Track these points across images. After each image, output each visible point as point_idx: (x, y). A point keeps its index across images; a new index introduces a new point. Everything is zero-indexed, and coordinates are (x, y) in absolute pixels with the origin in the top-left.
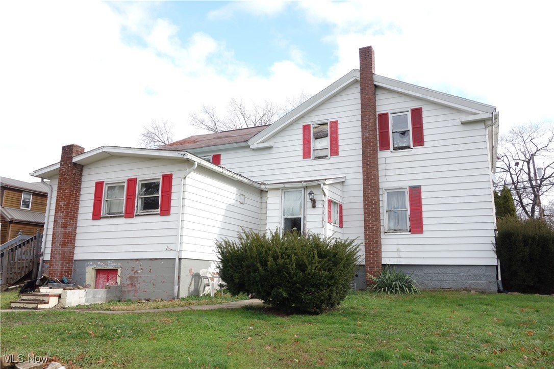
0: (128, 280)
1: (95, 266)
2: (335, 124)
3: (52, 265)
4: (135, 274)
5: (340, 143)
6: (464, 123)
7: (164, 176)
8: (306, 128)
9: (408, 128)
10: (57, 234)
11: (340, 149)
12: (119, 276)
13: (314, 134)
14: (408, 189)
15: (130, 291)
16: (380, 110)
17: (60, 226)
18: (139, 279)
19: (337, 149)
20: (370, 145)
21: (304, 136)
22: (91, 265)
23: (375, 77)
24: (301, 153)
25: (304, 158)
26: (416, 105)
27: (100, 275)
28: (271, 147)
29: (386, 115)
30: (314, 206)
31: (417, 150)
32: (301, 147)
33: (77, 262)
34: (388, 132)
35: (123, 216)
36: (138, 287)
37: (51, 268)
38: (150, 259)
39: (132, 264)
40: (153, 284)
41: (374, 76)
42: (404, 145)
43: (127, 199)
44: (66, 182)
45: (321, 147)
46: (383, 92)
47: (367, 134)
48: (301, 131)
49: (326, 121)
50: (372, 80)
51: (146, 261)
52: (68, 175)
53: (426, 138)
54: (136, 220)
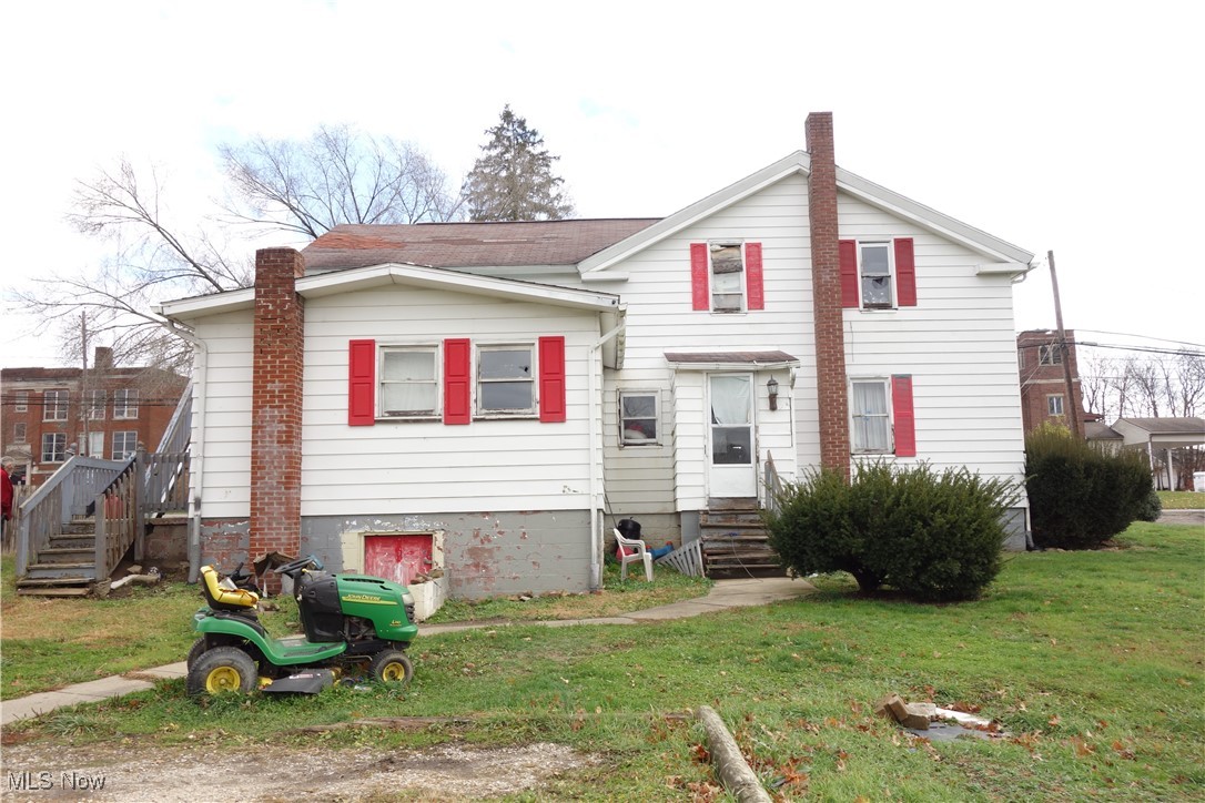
0: (466, 556)
1: (367, 528)
2: (756, 249)
3: (257, 529)
4: (483, 543)
5: (767, 286)
6: (981, 275)
7: (544, 341)
8: (698, 251)
9: (887, 271)
10: (267, 458)
11: (767, 297)
12: (439, 548)
13: (714, 263)
14: (890, 379)
15: (473, 578)
16: (845, 233)
17: (275, 439)
18: (496, 553)
19: (762, 298)
20: (833, 298)
21: (694, 266)
22: (354, 527)
23: (838, 175)
24: (689, 298)
25: (695, 309)
26: (903, 233)
27: (374, 549)
28: (624, 281)
29: (852, 243)
30: (773, 407)
31: (905, 312)
32: (688, 287)
33: (309, 521)
34: (855, 275)
35: (440, 421)
36: (495, 570)
37: (258, 536)
38: (521, 512)
39: (475, 523)
40: (534, 563)
41: (837, 171)
42: (881, 302)
43: (448, 384)
44: (280, 337)
45: (725, 290)
46: (848, 200)
47: (828, 277)
48: (687, 255)
49: (737, 242)
50: (834, 178)
51: (510, 515)
52: (285, 321)
53: (919, 294)
54: (474, 429)
